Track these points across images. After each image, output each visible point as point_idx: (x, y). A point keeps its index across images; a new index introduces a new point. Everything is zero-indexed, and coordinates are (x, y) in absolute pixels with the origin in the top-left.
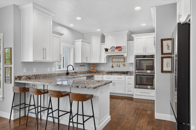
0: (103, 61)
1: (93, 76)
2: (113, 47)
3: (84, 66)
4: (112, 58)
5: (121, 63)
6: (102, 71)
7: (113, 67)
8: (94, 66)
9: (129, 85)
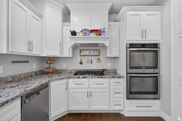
0: (67, 53)
1: (46, 86)
2: (85, 30)
3: (28, 62)
4: (81, 50)
5: (93, 57)
6: (64, 70)
7: (81, 63)
8: (49, 62)
9: (116, 95)
